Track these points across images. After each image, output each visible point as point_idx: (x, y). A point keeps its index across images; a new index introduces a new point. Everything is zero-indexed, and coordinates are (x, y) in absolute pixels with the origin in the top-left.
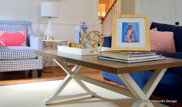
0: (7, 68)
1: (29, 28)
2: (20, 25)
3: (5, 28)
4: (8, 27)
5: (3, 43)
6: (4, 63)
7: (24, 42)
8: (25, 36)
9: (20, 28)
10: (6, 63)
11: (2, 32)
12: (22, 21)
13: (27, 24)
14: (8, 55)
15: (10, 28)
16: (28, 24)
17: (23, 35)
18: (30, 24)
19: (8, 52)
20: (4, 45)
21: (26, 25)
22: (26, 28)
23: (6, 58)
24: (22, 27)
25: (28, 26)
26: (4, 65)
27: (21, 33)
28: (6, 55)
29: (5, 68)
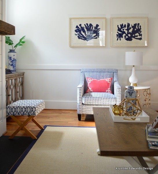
0: (90, 111)
1: (115, 76)
2: (107, 73)
3: (94, 76)
4: (97, 75)
5: (91, 89)
6: (88, 107)
7: (108, 89)
8: (109, 83)
9: (107, 76)
10: (89, 107)
11: (91, 80)
12: (109, 69)
13: (113, 71)
14: (91, 101)
15: (99, 76)
16: (115, 71)
17: (108, 82)
18: (116, 71)
19: (91, 99)
20: (92, 90)
21: (112, 73)
22: (113, 75)
23: (89, 103)
24: (108, 75)
25: (115, 73)
26: (88, 109)
27: (106, 80)
28: (89, 101)
29: (89, 111)
